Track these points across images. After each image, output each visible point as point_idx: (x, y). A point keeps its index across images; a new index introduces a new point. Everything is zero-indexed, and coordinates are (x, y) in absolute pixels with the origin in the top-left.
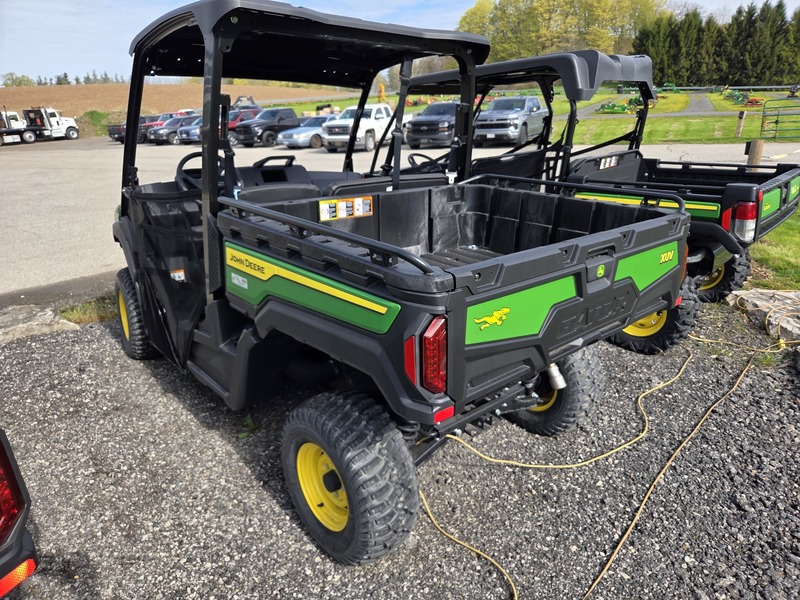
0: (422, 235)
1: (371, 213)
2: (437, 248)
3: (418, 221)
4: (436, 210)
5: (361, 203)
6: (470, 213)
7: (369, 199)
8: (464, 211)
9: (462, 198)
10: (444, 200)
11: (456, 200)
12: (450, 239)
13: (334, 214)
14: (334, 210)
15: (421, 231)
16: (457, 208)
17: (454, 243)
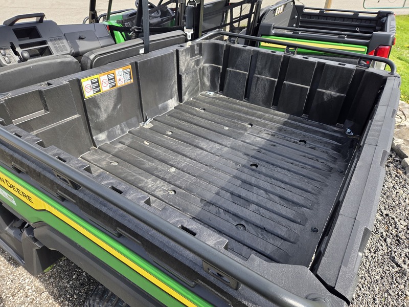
0: (174, 89)
1: (132, 80)
2: (186, 98)
3: (170, 80)
4: (183, 68)
5: (121, 73)
6: (207, 65)
7: (129, 68)
8: (202, 64)
9: (200, 53)
10: (188, 58)
11: (196, 55)
12: (194, 89)
13: (98, 89)
14: (96, 84)
15: (173, 87)
16: (197, 62)
17: (197, 91)
